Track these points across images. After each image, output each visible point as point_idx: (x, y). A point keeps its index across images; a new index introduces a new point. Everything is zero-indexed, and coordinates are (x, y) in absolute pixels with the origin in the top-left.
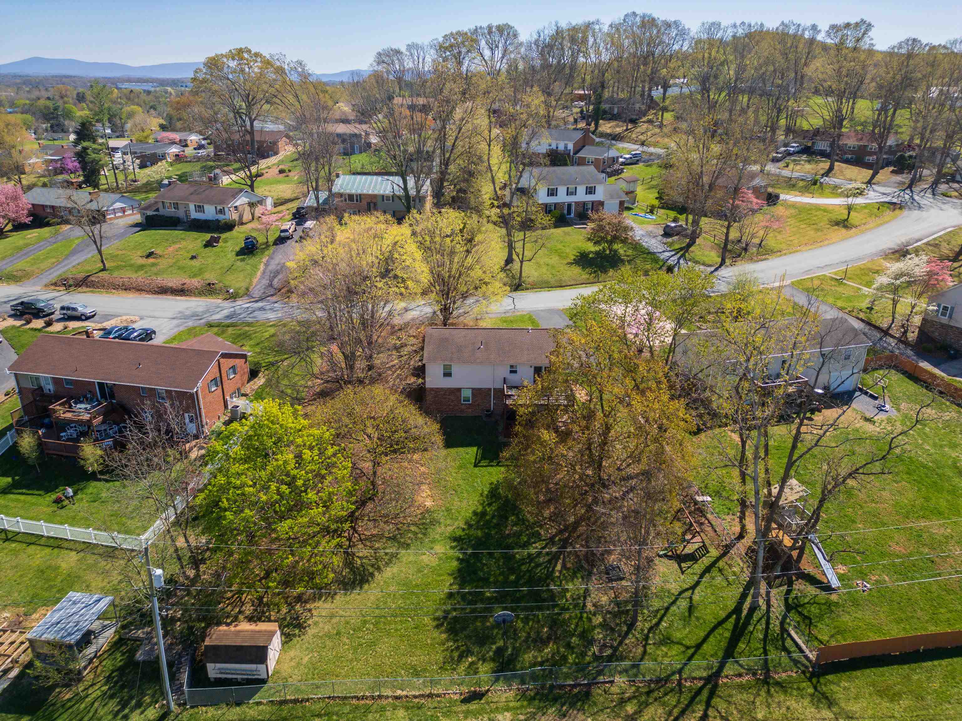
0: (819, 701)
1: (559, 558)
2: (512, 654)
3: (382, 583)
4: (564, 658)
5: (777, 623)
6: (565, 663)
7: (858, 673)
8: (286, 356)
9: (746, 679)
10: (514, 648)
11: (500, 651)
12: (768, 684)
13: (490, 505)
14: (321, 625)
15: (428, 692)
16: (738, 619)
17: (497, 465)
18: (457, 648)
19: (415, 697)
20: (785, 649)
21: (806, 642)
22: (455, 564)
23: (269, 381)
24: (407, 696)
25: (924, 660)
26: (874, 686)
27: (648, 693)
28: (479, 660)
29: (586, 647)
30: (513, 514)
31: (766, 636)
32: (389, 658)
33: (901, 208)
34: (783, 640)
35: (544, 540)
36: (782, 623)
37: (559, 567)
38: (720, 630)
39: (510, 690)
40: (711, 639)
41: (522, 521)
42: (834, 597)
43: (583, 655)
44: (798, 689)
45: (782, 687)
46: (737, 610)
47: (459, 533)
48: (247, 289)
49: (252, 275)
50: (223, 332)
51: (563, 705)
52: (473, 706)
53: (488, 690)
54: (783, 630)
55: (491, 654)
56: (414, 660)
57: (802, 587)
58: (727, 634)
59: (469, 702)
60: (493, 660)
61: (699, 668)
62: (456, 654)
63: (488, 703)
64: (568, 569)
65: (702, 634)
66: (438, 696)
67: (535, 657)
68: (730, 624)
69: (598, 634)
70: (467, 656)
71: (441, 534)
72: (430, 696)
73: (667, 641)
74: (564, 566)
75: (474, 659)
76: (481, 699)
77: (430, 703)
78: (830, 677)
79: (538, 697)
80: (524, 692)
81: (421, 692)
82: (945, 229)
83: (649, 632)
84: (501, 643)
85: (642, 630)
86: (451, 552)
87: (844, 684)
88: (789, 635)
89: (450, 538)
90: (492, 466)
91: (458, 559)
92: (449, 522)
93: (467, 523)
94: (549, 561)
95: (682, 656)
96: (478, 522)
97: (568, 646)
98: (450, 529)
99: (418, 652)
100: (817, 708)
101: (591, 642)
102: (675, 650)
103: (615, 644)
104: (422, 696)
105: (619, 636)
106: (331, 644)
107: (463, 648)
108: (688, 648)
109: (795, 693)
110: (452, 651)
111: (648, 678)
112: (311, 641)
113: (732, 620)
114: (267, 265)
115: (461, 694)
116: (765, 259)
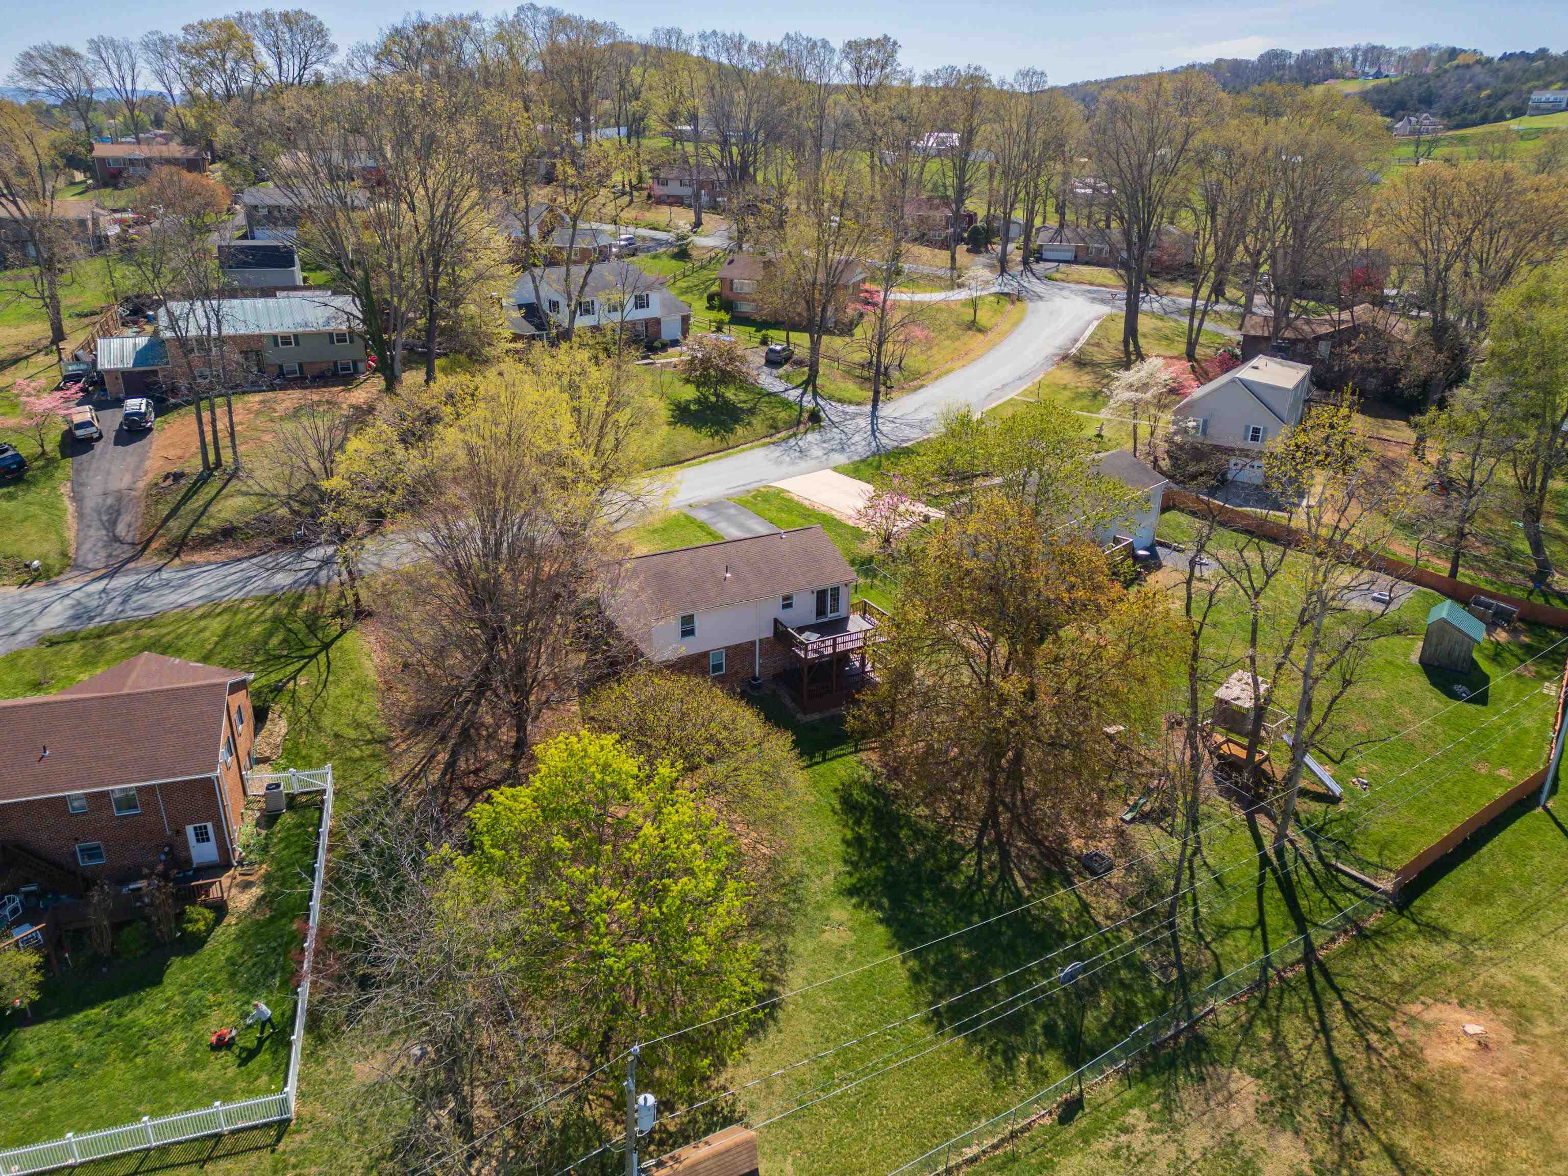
0: (1431, 935)
1: (1010, 869)
2: (1067, 1027)
3: (801, 1000)
4: (1131, 1004)
5: (1315, 860)
6: (1139, 1011)
7: (1436, 888)
8: (291, 669)
9: (1341, 942)
10: (1063, 1018)
11: (1049, 1029)
12: (1366, 937)
13: (858, 823)
14: (763, 1105)
15: (1007, 1132)
16: (1274, 871)
17: (824, 760)
18: (993, 1050)
19: (995, 1147)
20: (1346, 889)
21: (1362, 870)
22: (881, 929)
23: (294, 721)
24: (984, 1152)
25: (1479, 847)
26: (1462, 895)
27: (1263, 1004)
28: (1034, 1053)
29: (1144, 978)
30: (901, 828)
31: (1316, 881)
32: (913, 1108)
33: (1019, 299)
34: (1336, 878)
35: (971, 851)
36: (1321, 858)
37: (1021, 883)
38: (1267, 894)
39: (1107, 1078)
40: (1267, 908)
41: (918, 833)
42: (1342, 807)
43: (1147, 989)
44: (1400, 930)
45: (1384, 935)
46: (1265, 861)
47: (848, 881)
48: (64, 555)
49: (55, 523)
50: (101, 650)
51: (1187, 1067)
52: (1082, 1122)
53: (1081, 1091)
54: (1328, 866)
55: (1041, 1039)
56: (948, 1095)
57: (1305, 806)
58: (1278, 895)
59: (1072, 1119)
60: (1050, 1046)
61: (1284, 951)
62: (998, 1060)
63: (1096, 1108)
64: (1034, 880)
65: (1254, 905)
66: (1023, 1130)
67: (1097, 1019)
68: (1271, 882)
69: (1144, 954)
70: (1015, 1057)
71: (824, 891)
72: (1013, 1135)
73: (1223, 932)
74: (1025, 877)
75: (1027, 1055)
76: (1082, 1108)
77: (1022, 1146)
78: (1417, 903)
79: (1149, 1070)
80: (1125, 1071)
81: (1000, 1137)
82: (1089, 323)
83: (1196, 927)
84: (1042, 1018)
85: (1188, 927)
86: (862, 915)
87: (1436, 905)
88: (1339, 870)
89: (840, 893)
90: (817, 763)
91: (880, 921)
92: (819, 869)
93: (846, 862)
94: (1002, 878)
95: (1254, 943)
96: (861, 855)
97: (1122, 984)
98: (829, 879)
99: (945, 1080)
100: (1438, 944)
101: (1143, 970)
102: (1242, 937)
103: (1173, 957)
104: (1003, 1141)
105: (1169, 946)
106: (807, 1127)
107: (1000, 1047)
108: (1252, 929)
109: (1402, 936)
110: (989, 1058)
111: (1246, 988)
112: (769, 1137)
113: (1269, 874)
114: (77, 498)
115: (1050, 1113)
116: (921, 387)
